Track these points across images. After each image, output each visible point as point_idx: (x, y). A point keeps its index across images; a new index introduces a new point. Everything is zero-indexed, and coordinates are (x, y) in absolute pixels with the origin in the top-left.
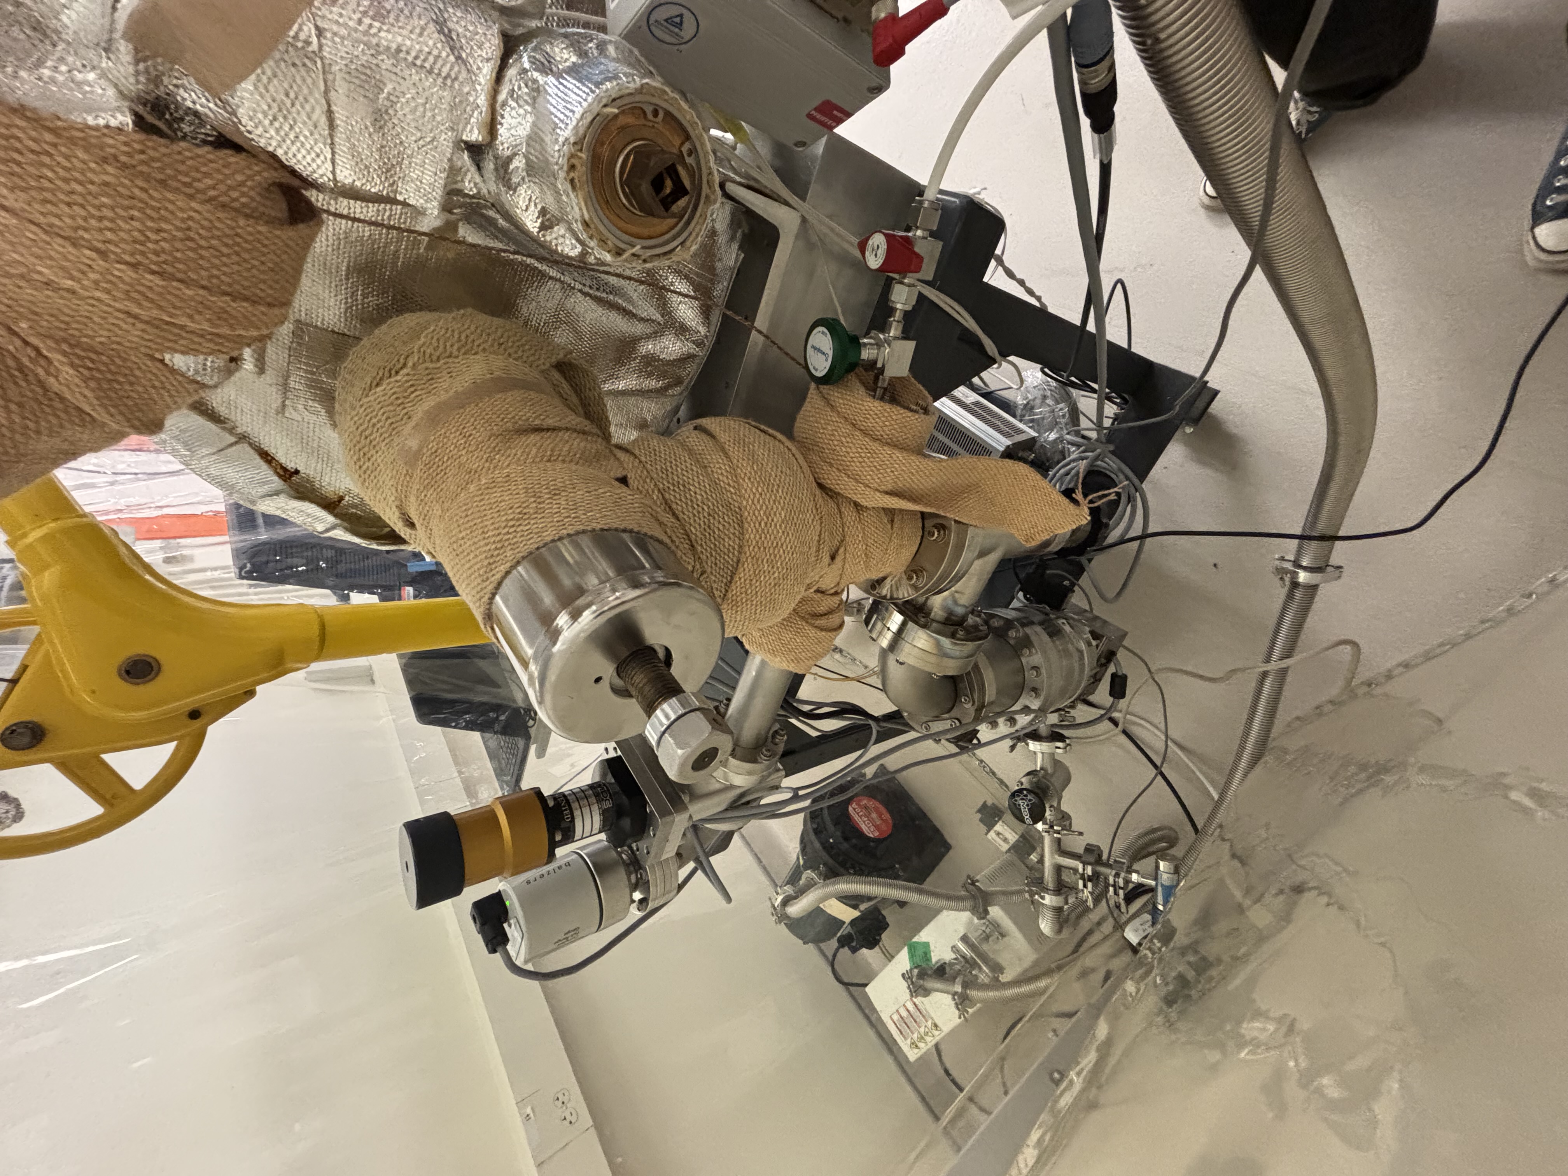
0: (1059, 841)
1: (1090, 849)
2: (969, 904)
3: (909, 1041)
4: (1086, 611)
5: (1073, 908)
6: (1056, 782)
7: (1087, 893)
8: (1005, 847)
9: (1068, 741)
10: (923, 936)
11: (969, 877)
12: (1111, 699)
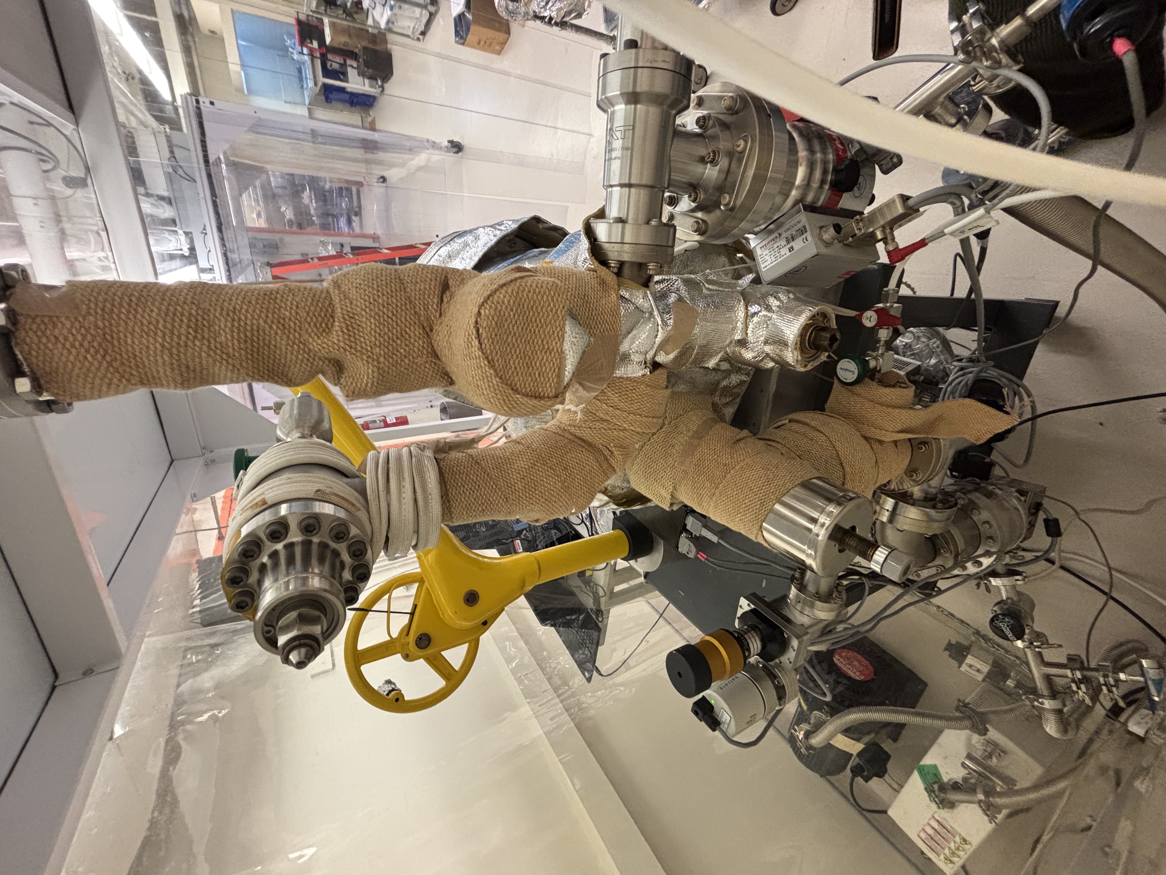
0: (1040, 653)
1: (1071, 659)
2: (967, 723)
3: (942, 857)
4: (1004, 477)
5: (1073, 712)
6: (1024, 607)
7: (1082, 693)
8: (980, 677)
9: (1024, 574)
10: (927, 760)
11: (959, 700)
12: (1049, 539)
